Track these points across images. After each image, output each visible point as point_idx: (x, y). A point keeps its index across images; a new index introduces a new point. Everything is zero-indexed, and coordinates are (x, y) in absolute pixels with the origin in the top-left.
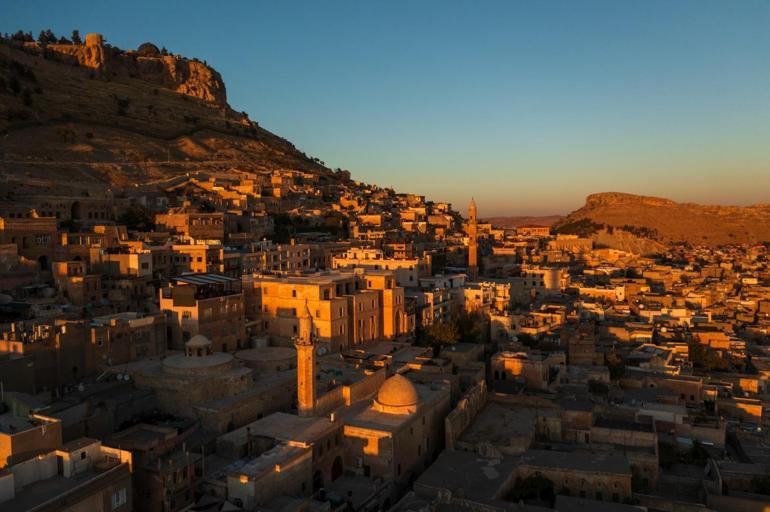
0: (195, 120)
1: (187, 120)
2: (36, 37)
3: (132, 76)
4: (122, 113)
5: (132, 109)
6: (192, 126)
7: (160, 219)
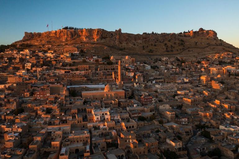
0: (209, 44)
1: (207, 44)
2: (183, 33)
3: (198, 36)
4: (196, 45)
5: (198, 43)
6: (208, 45)
7: (201, 62)
